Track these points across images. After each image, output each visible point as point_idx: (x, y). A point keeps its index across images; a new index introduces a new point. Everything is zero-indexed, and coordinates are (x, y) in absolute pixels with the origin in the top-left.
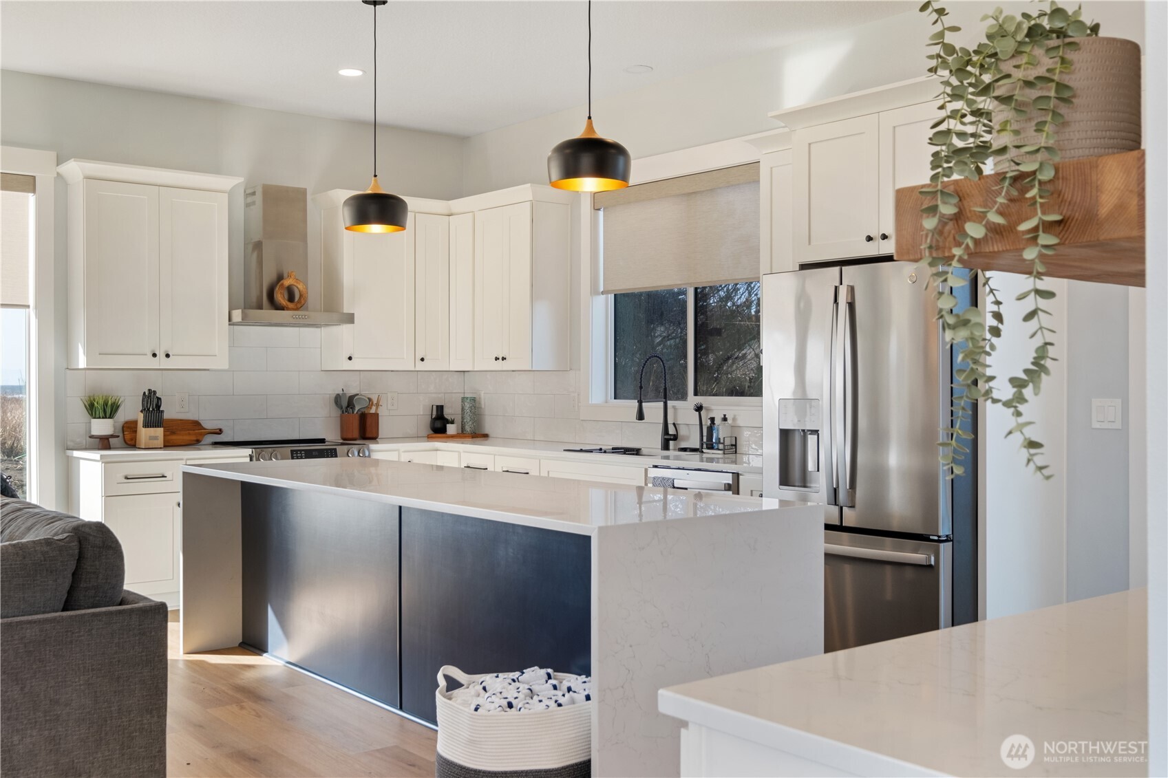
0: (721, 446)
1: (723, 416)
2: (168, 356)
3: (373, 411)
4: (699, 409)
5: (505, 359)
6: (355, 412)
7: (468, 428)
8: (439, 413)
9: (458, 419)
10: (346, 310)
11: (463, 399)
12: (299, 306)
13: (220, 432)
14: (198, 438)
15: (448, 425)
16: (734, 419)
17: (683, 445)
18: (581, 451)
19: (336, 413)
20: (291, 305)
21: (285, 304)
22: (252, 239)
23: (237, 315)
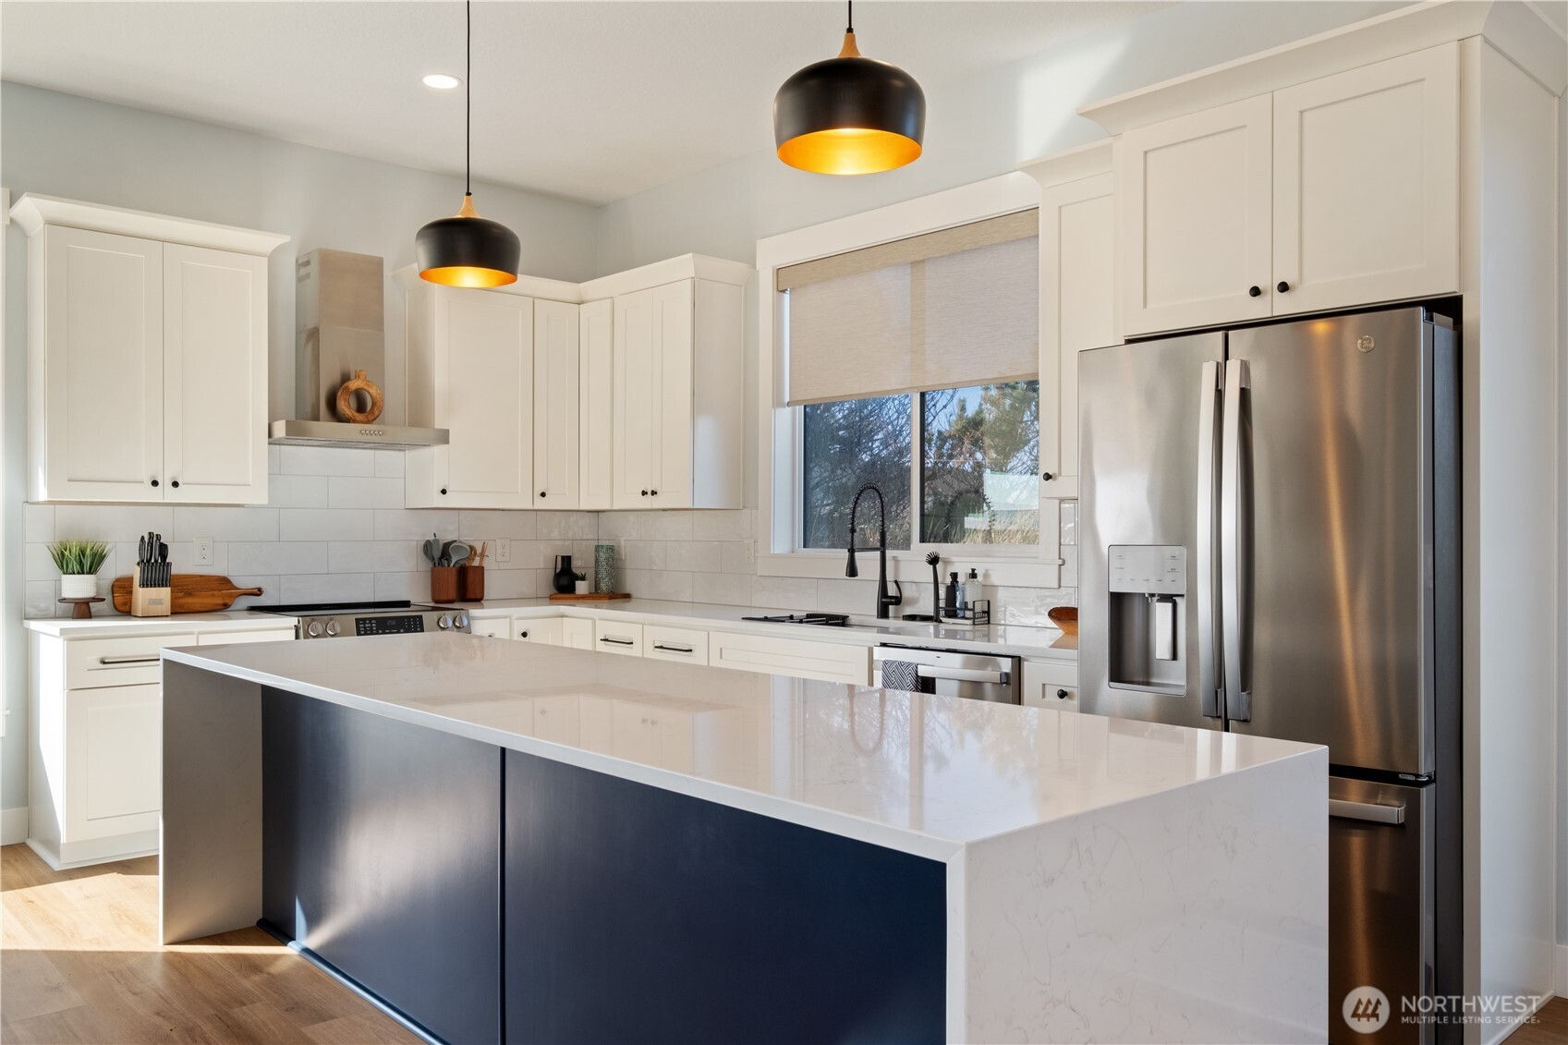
0: (969, 614)
1: (970, 572)
2: (175, 484)
3: (476, 563)
4: (934, 560)
5: (656, 493)
6: (452, 565)
7: (604, 586)
8: (566, 566)
9: (591, 574)
10: (439, 423)
11: (598, 548)
12: (371, 417)
13: (258, 592)
14: (227, 601)
15: (577, 582)
16: (986, 575)
17: (909, 611)
18: (766, 619)
19: (425, 566)
20: (359, 416)
21: (350, 414)
22: (305, 326)
23: (280, 429)
